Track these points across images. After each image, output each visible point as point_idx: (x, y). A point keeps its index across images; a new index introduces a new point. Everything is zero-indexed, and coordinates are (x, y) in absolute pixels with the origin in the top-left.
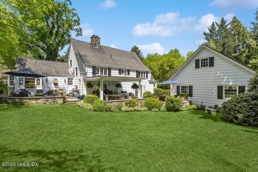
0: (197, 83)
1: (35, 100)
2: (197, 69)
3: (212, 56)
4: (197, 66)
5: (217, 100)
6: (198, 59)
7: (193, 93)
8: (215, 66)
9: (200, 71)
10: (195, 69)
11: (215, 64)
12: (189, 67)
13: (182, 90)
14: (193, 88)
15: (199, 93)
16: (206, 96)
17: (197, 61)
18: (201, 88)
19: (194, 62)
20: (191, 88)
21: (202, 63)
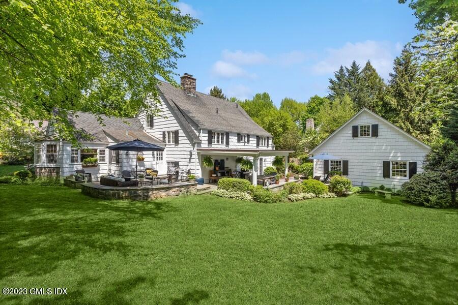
0: (354, 157)
1: (165, 191)
2: (355, 138)
3: (376, 123)
4: (355, 134)
5: (383, 179)
6: (356, 125)
7: (349, 170)
8: (379, 137)
9: (358, 141)
10: (352, 138)
11: (379, 134)
12: (342, 135)
13: (331, 165)
14: (349, 163)
15: (358, 170)
16: (367, 174)
17: (355, 129)
18: (361, 164)
19: (351, 128)
20: (346, 163)
21: (362, 131)
